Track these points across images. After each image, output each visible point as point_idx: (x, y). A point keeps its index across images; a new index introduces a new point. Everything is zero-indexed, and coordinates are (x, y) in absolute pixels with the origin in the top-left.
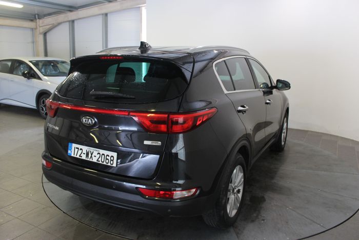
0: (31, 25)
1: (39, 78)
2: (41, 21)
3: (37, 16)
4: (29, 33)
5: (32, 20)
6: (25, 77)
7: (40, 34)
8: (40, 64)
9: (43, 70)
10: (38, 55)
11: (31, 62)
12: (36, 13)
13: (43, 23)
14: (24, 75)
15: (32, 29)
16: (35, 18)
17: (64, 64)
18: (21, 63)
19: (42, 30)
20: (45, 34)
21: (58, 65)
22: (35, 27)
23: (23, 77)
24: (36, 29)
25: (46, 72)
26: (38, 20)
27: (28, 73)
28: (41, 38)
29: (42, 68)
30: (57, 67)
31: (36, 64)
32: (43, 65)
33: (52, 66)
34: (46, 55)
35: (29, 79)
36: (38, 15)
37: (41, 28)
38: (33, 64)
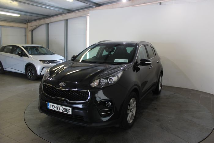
0: (25, 26)
1: (27, 56)
2: (30, 24)
3: (28, 21)
4: (23, 30)
5: (25, 23)
6: (19, 56)
7: (29, 31)
8: (29, 48)
9: (30, 52)
10: (28, 43)
11: (23, 47)
12: (28, 19)
13: (31, 25)
14: (19, 54)
15: (25, 28)
16: (27, 22)
17: (42, 49)
18: (18, 47)
19: (30, 29)
20: (32, 31)
21: (39, 49)
22: (27, 27)
23: (18, 55)
24: (27, 28)
25: (31, 53)
26: (28, 23)
27: (21, 53)
28: (30, 33)
29: (29, 51)
30: (38, 50)
31: (26, 48)
32: (30, 49)
33: (35, 49)
34: (32, 43)
35: (21, 57)
36: (29, 20)
37: (30, 28)
38: (25, 48)
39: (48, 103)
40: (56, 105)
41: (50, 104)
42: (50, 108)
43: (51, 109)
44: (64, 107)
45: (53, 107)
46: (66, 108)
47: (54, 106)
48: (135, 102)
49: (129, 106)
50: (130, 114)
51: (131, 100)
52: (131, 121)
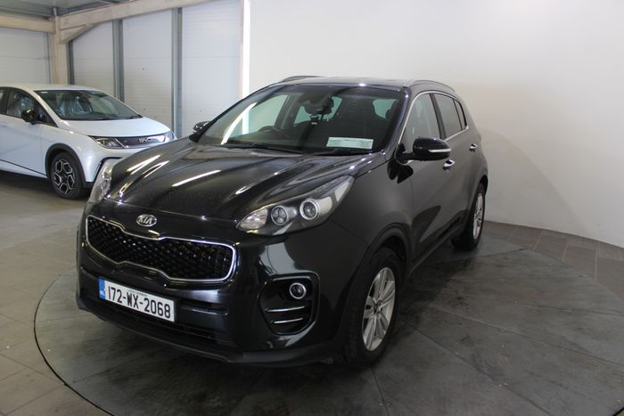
0: (44, 25)
1: (53, 123)
2: (63, 19)
3: (55, 10)
4: (41, 40)
5: (46, 18)
6: (27, 121)
7: (61, 42)
8: (59, 97)
9: (62, 109)
10: (56, 82)
11: (38, 92)
12: (54, 4)
13: (66, 23)
14: (25, 117)
15: (47, 34)
16: (52, 13)
17: (102, 99)
18: (23, 94)
19: (64, 35)
20: (70, 43)
21: (91, 100)
22: (51, 30)
23: (22, 120)
24: (54, 33)
25: (67, 112)
26: (57, 18)
27: (33, 113)
28: (63, 50)
29: (60, 105)
30: (89, 103)
31: (50, 97)
32: (62, 100)
33: (79, 100)
34: (72, 81)
35: (33, 124)
36: (57, 8)
37: (62, 33)
38: (44, 97)
39: (101, 281)
40: (125, 290)
41: (108, 284)
42: (107, 298)
43: (111, 300)
44: (151, 297)
45: (118, 294)
46: (158, 299)
47: (119, 290)
48: (393, 282)
49: (372, 295)
50: (373, 319)
51: (379, 276)
52: (376, 344)
